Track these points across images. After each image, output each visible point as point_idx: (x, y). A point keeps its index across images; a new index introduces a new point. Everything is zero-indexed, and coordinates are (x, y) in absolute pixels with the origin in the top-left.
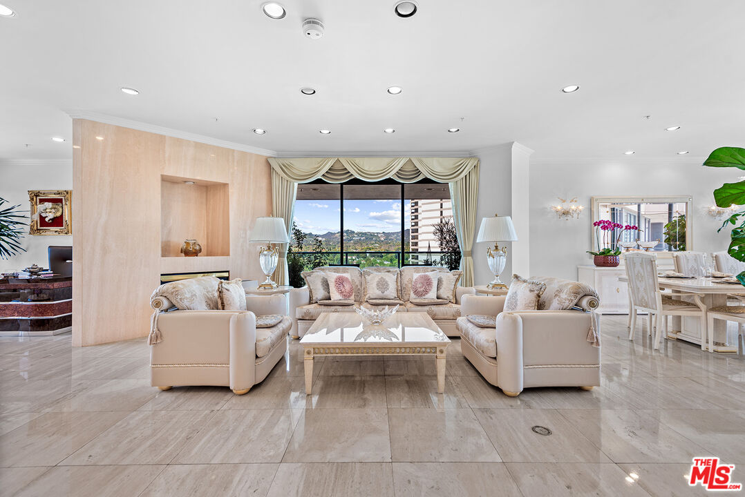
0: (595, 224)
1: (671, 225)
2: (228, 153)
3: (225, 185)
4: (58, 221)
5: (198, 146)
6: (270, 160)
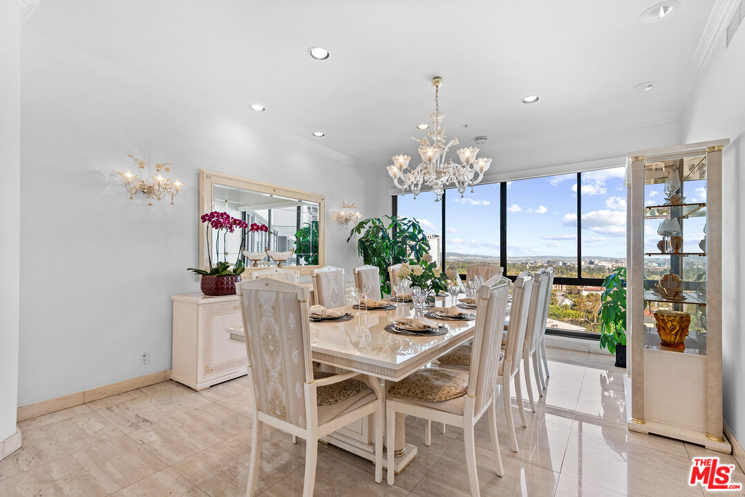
0: (204, 218)
1: (302, 233)
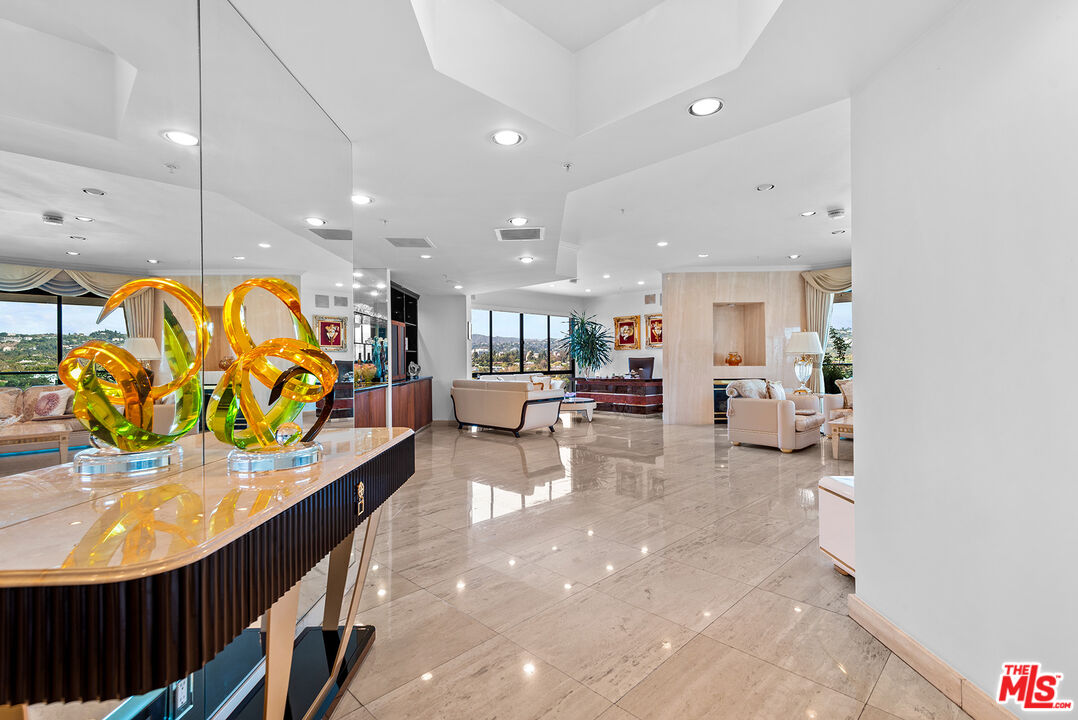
2: (764, 276)
3: (762, 304)
4: (631, 339)
5: (740, 274)
6: (804, 275)
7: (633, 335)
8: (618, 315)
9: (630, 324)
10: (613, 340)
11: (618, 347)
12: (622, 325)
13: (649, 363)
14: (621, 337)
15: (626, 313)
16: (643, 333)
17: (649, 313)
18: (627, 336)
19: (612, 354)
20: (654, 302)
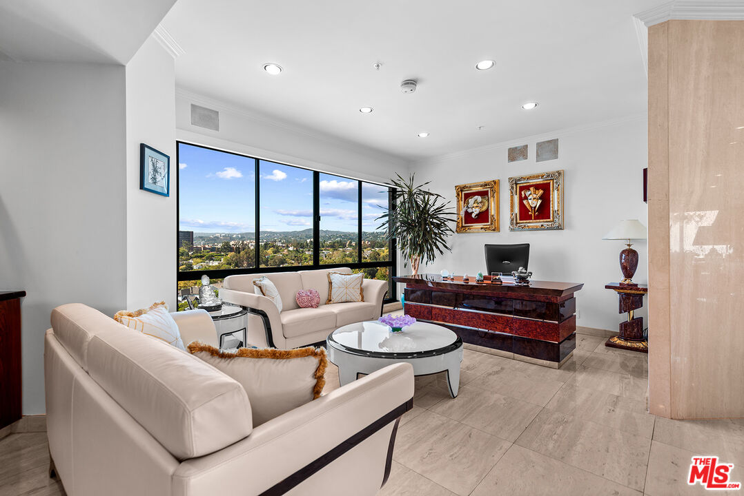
4: (483, 217)
7: (487, 210)
8: (462, 183)
9: (483, 194)
10: (455, 217)
11: (461, 229)
12: (468, 196)
13: (519, 255)
14: (468, 215)
15: (475, 179)
16: (505, 207)
17: (516, 174)
18: (476, 211)
19: (450, 238)
20: (525, 157)
